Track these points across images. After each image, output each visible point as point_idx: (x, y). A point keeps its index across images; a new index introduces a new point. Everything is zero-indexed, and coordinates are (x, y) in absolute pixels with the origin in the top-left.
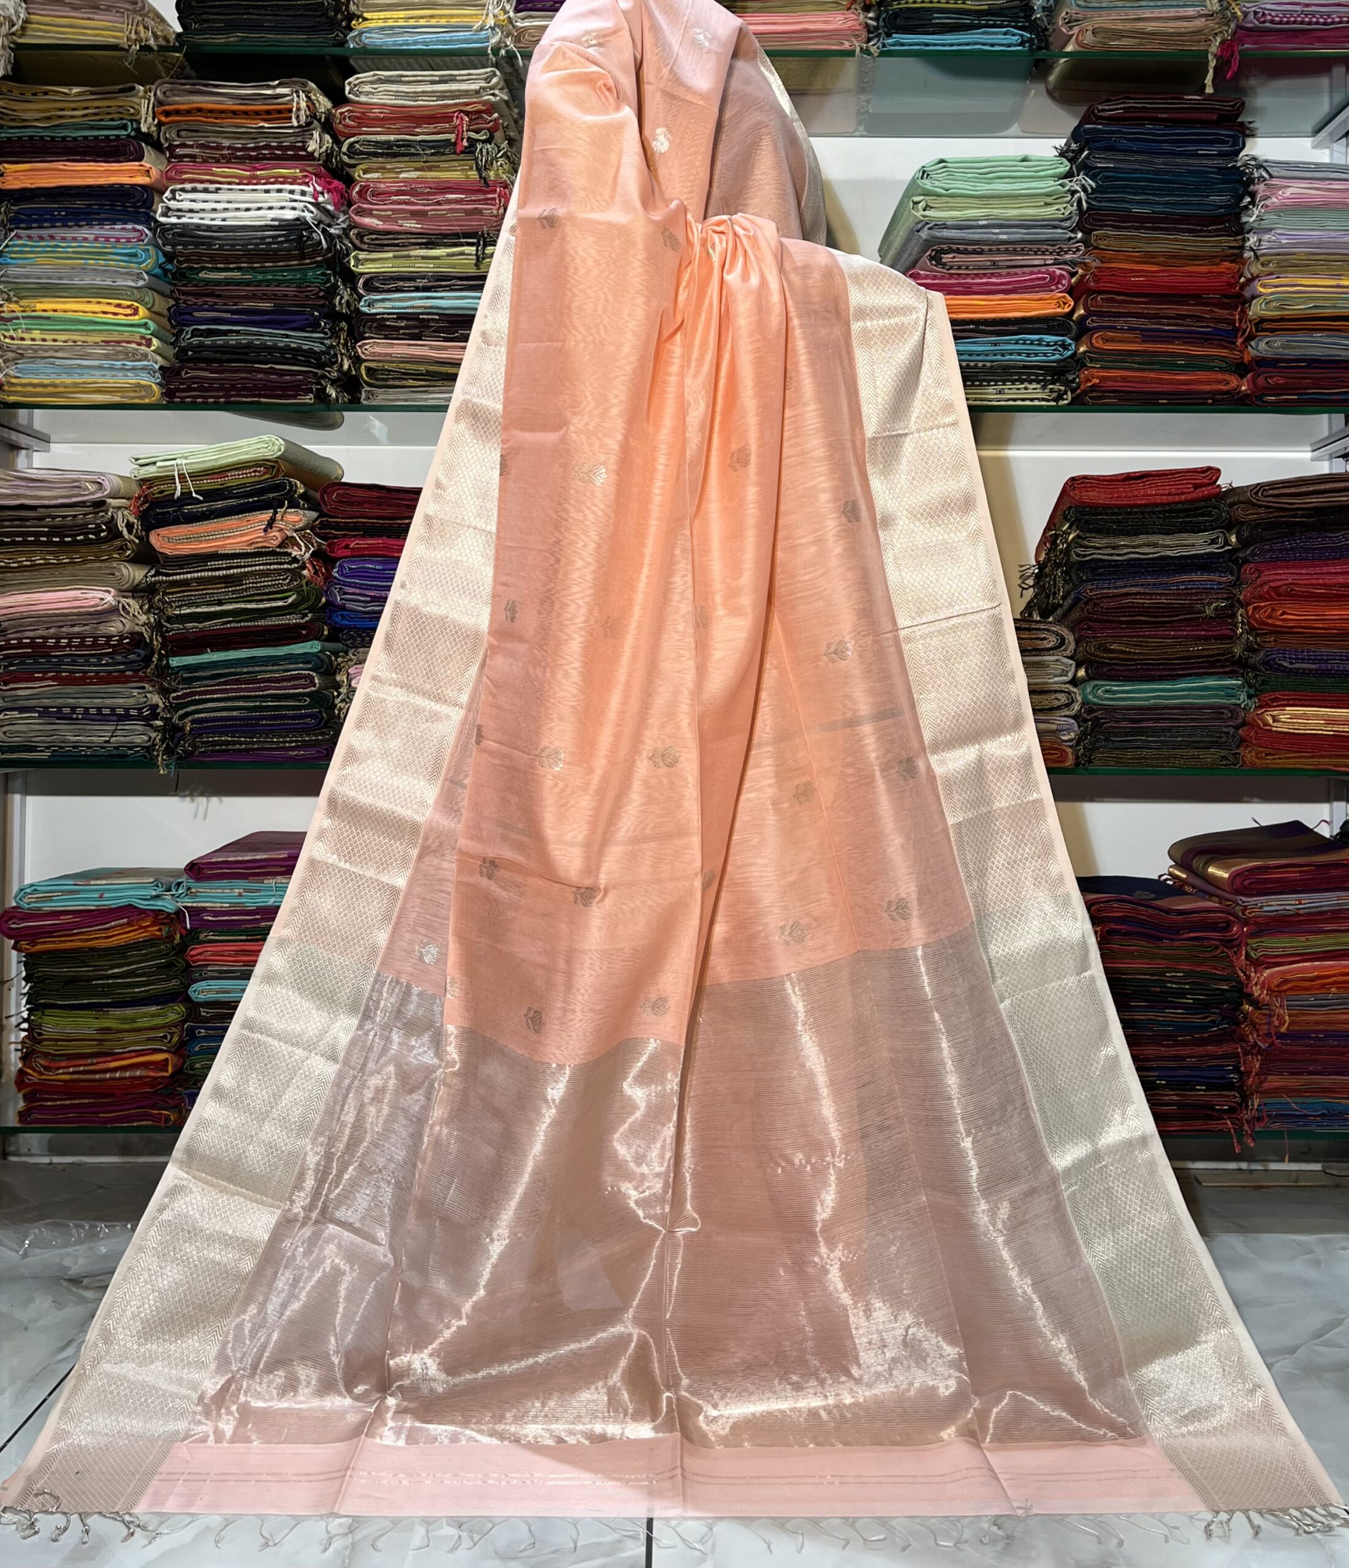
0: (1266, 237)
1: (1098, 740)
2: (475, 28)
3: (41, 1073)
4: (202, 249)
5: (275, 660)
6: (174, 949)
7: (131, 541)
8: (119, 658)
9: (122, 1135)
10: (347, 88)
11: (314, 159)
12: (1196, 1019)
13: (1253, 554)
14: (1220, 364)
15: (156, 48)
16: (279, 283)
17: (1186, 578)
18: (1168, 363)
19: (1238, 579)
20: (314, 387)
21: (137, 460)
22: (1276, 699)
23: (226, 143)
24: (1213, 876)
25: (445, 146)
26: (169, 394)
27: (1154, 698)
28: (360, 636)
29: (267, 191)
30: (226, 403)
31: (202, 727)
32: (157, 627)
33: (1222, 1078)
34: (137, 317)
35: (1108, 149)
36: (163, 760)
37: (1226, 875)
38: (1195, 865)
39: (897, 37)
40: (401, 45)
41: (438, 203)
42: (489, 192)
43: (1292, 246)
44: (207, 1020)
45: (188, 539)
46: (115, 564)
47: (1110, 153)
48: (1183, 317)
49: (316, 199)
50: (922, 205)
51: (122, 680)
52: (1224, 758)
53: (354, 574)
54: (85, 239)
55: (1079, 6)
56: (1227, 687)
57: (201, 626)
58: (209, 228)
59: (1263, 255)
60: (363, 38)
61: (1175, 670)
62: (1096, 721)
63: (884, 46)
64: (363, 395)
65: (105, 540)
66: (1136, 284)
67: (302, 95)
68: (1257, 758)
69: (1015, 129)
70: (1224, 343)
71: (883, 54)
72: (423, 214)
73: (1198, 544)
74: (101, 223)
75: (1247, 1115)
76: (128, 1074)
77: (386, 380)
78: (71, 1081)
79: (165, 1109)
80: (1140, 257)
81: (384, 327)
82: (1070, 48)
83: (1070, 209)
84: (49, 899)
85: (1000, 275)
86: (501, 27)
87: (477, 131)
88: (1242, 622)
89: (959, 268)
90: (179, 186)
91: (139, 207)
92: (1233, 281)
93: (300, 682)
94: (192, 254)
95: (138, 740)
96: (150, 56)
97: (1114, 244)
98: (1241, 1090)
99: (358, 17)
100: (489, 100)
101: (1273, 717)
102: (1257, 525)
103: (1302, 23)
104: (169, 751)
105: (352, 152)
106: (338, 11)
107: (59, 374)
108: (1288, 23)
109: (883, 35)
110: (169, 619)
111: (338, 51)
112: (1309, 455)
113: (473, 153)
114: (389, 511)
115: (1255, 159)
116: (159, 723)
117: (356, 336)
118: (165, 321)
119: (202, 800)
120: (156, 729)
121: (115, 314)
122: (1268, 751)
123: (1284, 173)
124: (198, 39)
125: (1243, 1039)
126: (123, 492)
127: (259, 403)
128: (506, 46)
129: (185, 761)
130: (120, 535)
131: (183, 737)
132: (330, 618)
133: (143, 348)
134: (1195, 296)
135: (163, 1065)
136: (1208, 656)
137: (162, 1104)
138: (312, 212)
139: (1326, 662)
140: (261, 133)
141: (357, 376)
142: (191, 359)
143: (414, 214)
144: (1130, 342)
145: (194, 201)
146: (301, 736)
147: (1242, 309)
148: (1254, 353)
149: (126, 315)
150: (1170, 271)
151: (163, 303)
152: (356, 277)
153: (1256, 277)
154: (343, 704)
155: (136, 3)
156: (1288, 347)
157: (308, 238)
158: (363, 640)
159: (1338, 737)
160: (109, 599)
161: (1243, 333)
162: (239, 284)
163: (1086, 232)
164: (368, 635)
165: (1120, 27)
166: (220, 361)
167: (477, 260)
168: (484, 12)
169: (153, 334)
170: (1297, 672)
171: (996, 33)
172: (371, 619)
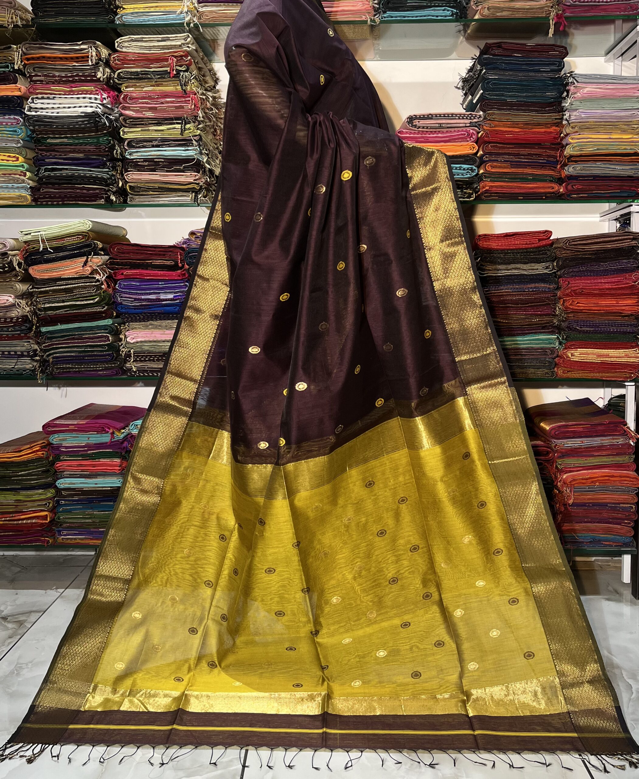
0: (575, 113)
2: (178, 12)
4: (48, 128)
5: (91, 328)
6: (49, 463)
7: (20, 272)
8: (17, 328)
10: (116, 44)
11: (101, 81)
13: (564, 274)
14: (548, 178)
15: (21, 26)
17: (532, 285)
18: (524, 179)
20: (104, 196)
21: (22, 232)
22: (573, 345)
23: (57, 74)
24: (542, 428)
25: (165, 74)
26: (35, 200)
28: (130, 317)
29: (78, 98)
30: (62, 204)
31: (58, 360)
32: (34, 313)
34: (18, 162)
35: (494, 69)
36: (40, 376)
37: (549, 428)
39: (388, 13)
40: (142, 22)
41: (162, 103)
42: (187, 97)
43: (588, 118)
44: (65, 496)
45: (47, 271)
46: (13, 283)
47: (495, 71)
48: (531, 155)
49: (102, 102)
51: (19, 338)
52: (547, 373)
53: (125, 287)
56: (549, 339)
57: (55, 312)
58: (51, 117)
59: (572, 123)
60: (123, 19)
61: (525, 330)
63: (382, 18)
64: (129, 199)
65: (8, 272)
66: (508, 139)
67: (94, 49)
68: (563, 373)
70: (552, 168)
71: (382, 22)
72: (155, 108)
73: (540, 269)
76: (29, 521)
77: (139, 192)
78: (3, 524)
79: (47, 537)
80: (510, 124)
81: (137, 166)
82: (476, 17)
85: (443, 132)
86: (191, 12)
87: (181, 66)
89: (423, 128)
90: (35, 96)
91: (17, 107)
92: (557, 136)
93: (102, 339)
94: (43, 130)
95: (29, 366)
96: (19, 30)
97: (498, 118)
99: (120, 8)
100: (186, 50)
101: (571, 353)
102: (566, 259)
103: (595, 2)
104: (42, 372)
105: (119, 77)
106: (110, 4)
108: (588, 2)
109: (382, 13)
110: (39, 310)
111: (110, 25)
112: (598, 219)
113: (179, 77)
114: (142, 257)
115: (569, 73)
116: (38, 358)
117: (124, 169)
118: (32, 164)
119: (64, 389)
120: (36, 361)
121: (7, 160)
122: (569, 370)
123: (583, 80)
124: (42, 21)
126: (16, 248)
127: (78, 204)
128: (194, 22)
129: (50, 377)
130: (15, 269)
131: (49, 365)
132: (116, 308)
133: (22, 177)
134: (538, 144)
135: (45, 517)
136: (541, 324)
137: (45, 535)
138: (100, 108)
139: (598, 327)
140: (74, 69)
141: (125, 190)
142: (45, 183)
143: (151, 109)
144: (505, 168)
145: (43, 103)
146: (104, 364)
147: (561, 150)
148: (567, 173)
149: (13, 161)
150: (525, 131)
151: (31, 155)
152: (123, 140)
153: (569, 134)
154: (123, 349)
155: (11, 3)
156: (584, 170)
157: (99, 122)
158: (132, 319)
159: (603, 363)
160: (11, 299)
161: (561, 163)
162: (66, 145)
163: (484, 111)
164: (135, 317)
165: (502, 6)
166: (59, 184)
167: (182, 131)
168: (183, 4)
169: (27, 170)
170: (584, 332)
171: (439, 10)
172: (135, 309)
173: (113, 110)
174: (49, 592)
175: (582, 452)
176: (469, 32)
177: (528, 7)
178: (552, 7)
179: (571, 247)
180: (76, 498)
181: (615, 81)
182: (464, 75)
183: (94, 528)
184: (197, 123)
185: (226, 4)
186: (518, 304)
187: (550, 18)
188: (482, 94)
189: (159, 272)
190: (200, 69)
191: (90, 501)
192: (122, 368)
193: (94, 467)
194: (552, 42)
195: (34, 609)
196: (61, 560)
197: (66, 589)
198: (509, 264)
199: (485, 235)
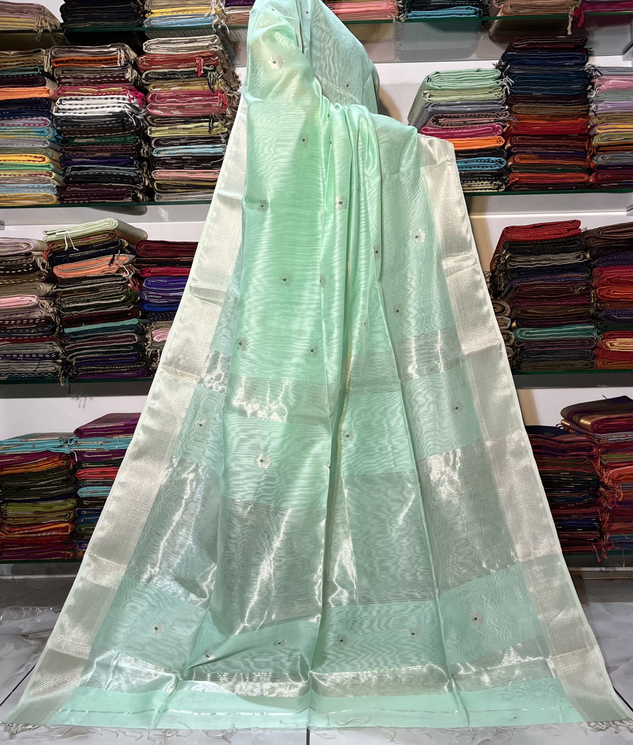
0: (600, 105)
1: (523, 357)
2: (206, 15)
3: (6, 534)
4: (75, 128)
5: (116, 328)
6: (70, 471)
7: (44, 272)
8: (40, 329)
9: (47, 564)
10: (144, 47)
11: (129, 82)
12: (576, 495)
13: (598, 263)
14: (579, 169)
15: (51, 31)
16: (113, 143)
17: (565, 275)
18: (553, 170)
19: (591, 276)
20: (131, 194)
21: (46, 232)
22: (612, 335)
23: (86, 76)
24: (583, 424)
25: (193, 74)
26: (61, 199)
27: (551, 336)
28: (157, 315)
29: (106, 99)
30: (88, 203)
31: (81, 362)
32: (58, 314)
33: (590, 524)
34: (44, 162)
35: (519, 64)
36: (62, 379)
37: (589, 423)
38: (574, 419)
39: (413, 12)
40: (170, 25)
41: (190, 102)
42: (215, 96)
43: (614, 109)
44: (87, 506)
45: (72, 270)
46: (37, 283)
47: (521, 66)
48: (560, 146)
49: (130, 102)
50: (428, 95)
51: (41, 340)
52: (586, 365)
53: (153, 285)
54: (19, 125)
56: (587, 329)
57: (79, 312)
58: (78, 118)
59: (600, 114)
60: (152, 22)
61: (561, 322)
62: (522, 348)
63: (407, 17)
64: (156, 197)
65: (32, 272)
66: (536, 131)
67: (122, 51)
68: (604, 364)
69: (474, 56)
70: (581, 158)
71: (406, 21)
72: (182, 107)
73: (571, 259)
74: (26, 117)
75: (603, 543)
76: (49, 534)
77: (167, 189)
78: (21, 538)
79: (67, 551)
80: (538, 117)
81: (165, 164)
82: (499, 15)
83: (502, 94)
84: (9, 448)
85: (468, 128)
86: (219, 14)
87: (208, 66)
88: (594, 297)
89: (448, 125)
90: (63, 98)
91: (44, 109)
92: (584, 127)
93: (128, 339)
94: (71, 131)
95: (50, 369)
96: (48, 35)
97: (524, 111)
98: (600, 530)
99: (149, 12)
100: (213, 51)
101: (610, 344)
102: (600, 248)
104: (65, 374)
105: (147, 78)
106: (139, 9)
107: (7, 191)
109: (407, 12)
110: (64, 310)
111: (139, 29)
112: (625, 213)
113: (206, 76)
114: (170, 254)
115: (593, 66)
116: (60, 361)
117: (151, 169)
118: (58, 164)
119: (83, 399)
120: (59, 364)
121: (34, 161)
122: (609, 361)
123: (608, 73)
124: (71, 26)
125: (600, 505)
126: (39, 248)
127: (105, 202)
128: (221, 24)
129: (73, 379)
130: (39, 269)
131: (72, 367)
132: (142, 307)
133: (48, 178)
134: (565, 136)
135: (66, 529)
136: (577, 314)
137: (66, 548)
138: (128, 108)
140: (103, 70)
141: (153, 188)
142: (71, 182)
143: (178, 108)
144: (534, 158)
145: (71, 105)
146: (130, 365)
147: (589, 141)
148: (596, 163)
149: (39, 161)
150: (553, 123)
151: (57, 155)
152: (151, 139)
153: (597, 125)
154: (149, 349)
155: (40, 9)
156: (613, 159)
157: (127, 121)
158: (159, 317)
160: (35, 300)
161: (590, 153)
162: (93, 144)
163: (511, 105)
164: (161, 315)
165: (524, 4)
166: (86, 183)
167: (210, 129)
168: (210, 7)
169: (53, 170)
170: (622, 321)
171: (463, 9)
172: (162, 307)
173: (140, 110)
175: (627, 446)
176: (491, 31)
179: (604, 235)
180: (98, 508)
184: (225, 121)
187: (569, 15)
189: (188, 269)
190: (225, 71)
192: (148, 368)
198: (540, 255)
199: (513, 227)
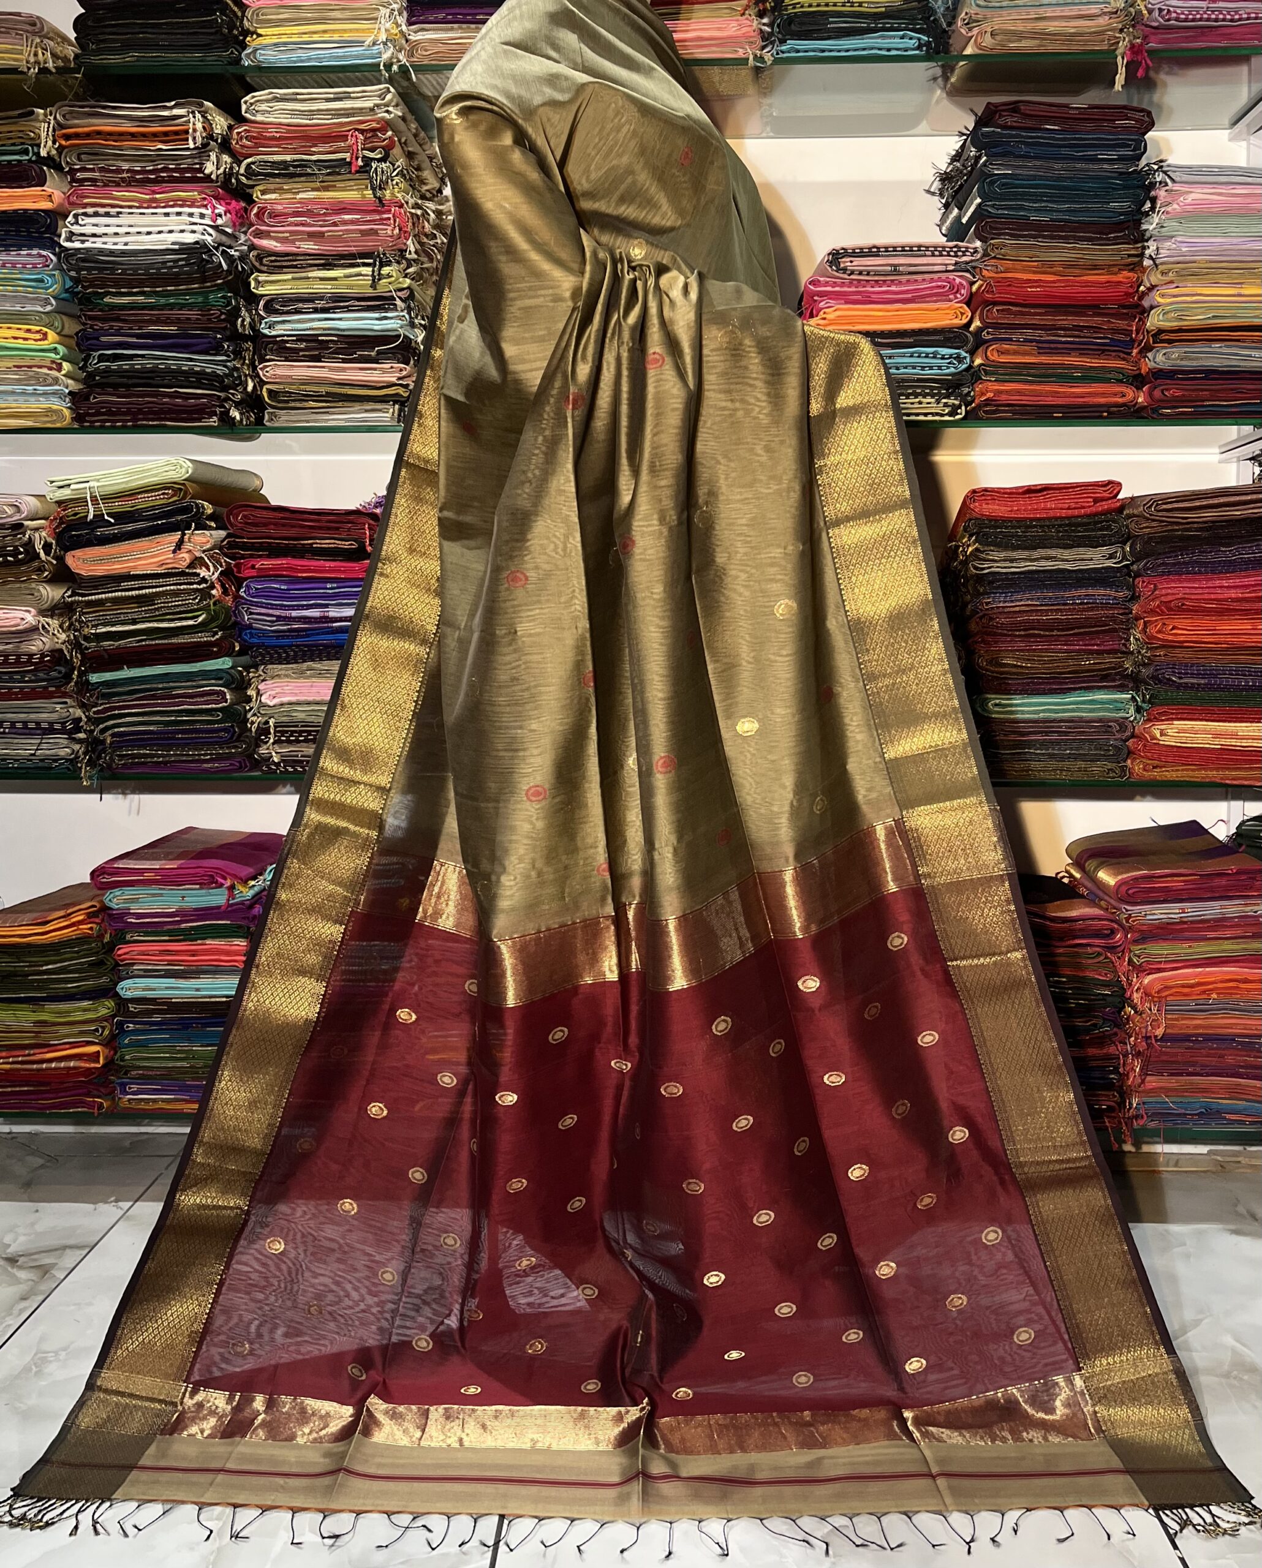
0: (1168, 244)
2: (367, 43)
4: (106, 274)
5: (189, 676)
6: (104, 947)
7: (48, 562)
8: (41, 675)
10: (244, 107)
11: (212, 181)
12: (1078, 1022)
13: (1146, 569)
14: (1116, 376)
15: (54, 70)
16: (182, 307)
17: (1082, 592)
18: (1064, 376)
19: (1133, 594)
20: (218, 410)
21: (52, 482)
22: (1164, 713)
23: (126, 166)
24: (1102, 881)
25: (341, 166)
26: (79, 418)
27: (1044, 711)
28: (269, 653)
29: (167, 215)
30: (133, 426)
31: (123, 740)
32: (76, 645)
33: (1102, 1078)
34: (46, 342)
35: (1004, 155)
36: (86, 771)
37: (1114, 882)
38: (1089, 867)
39: (791, 43)
40: (295, 62)
41: (335, 224)
42: (384, 213)
43: (1195, 254)
44: (135, 1015)
45: (101, 560)
46: (33, 585)
47: (1007, 159)
48: (1079, 328)
49: (215, 221)
51: (45, 695)
52: (1112, 769)
53: (259, 594)
55: (978, 6)
56: (1116, 701)
57: (117, 644)
58: (112, 253)
59: (1162, 264)
60: (258, 56)
61: (1067, 683)
63: (778, 53)
64: (266, 417)
65: (23, 562)
66: (1033, 296)
67: (198, 115)
68: (1144, 770)
69: (923, 127)
70: (1122, 355)
71: (777, 61)
72: (321, 235)
73: (1096, 559)
74: (8, 248)
75: (1126, 1114)
76: (62, 1065)
77: (287, 402)
78: (11, 1070)
79: (98, 1097)
80: (1037, 267)
81: (284, 350)
82: (968, 51)
85: (900, 283)
86: (394, 41)
87: (372, 150)
89: (860, 273)
90: (81, 211)
91: (45, 232)
92: (1131, 290)
93: (212, 698)
94: (96, 279)
95: (64, 752)
96: (51, 78)
97: (1011, 255)
98: (1120, 1090)
99: (252, 33)
100: (383, 119)
101: (1161, 731)
102: (1151, 539)
103: (1208, 20)
104: (90, 763)
105: (249, 172)
106: (233, 26)
108: (1193, 20)
109: (777, 42)
110: (86, 638)
111: (232, 69)
112: (1217, 458)
113: (368, 172)
114: (293, 532)
115: (1157, 163)
116: (82, 735)
117: (259, 357)
118: (73, 346)
119: (134, 797)
120: (80, 741)
121: (25, 339)
122: (1156, 763)
123: (1186, 178)
124: (96, 60)
125: (1123, 1041)
126: (41, 514)
127: (165, 426)
128: (399, 61)
129: (107, 773)
130: (38, 555)
131: (104, 751)
132: (240, 636)
133: (54, 373)
134: (1093, 307)
135: (95, 1056)
136: (1099, 670)
137: (95, 1092)
138: (211, 235)
139: (1215, 676)
140: (160, 156)
141: (261, 397)
142: (100, 385)
143: (311, 236)
144: (1025, 354)
145: (96, 225)
146: (215, 749)
147: (1140, 319)
148: (1151, 365)
149: (36, 340)
150: (1068, 281)
151: (72, 327)
152: (257, 298)
153: (1156, 286)
154: (254, 719)
155: (34, 25)
156: (1186, 358)
157: (208, 261)
158: (272, 657)
159: (1224, 750)
160: (29, 617)
161: (1139, 345)
162: (143, 308)
163: (983, 240)
164: (276, 652)
165: (1021, 28)
166: (127, 386)
167: (373, 280)
168: (377, 26)
169: (64, 359)
170: (1186, 686)
171: (894, 37)
172: (278, 637)
173: (235, 238)
174: (102, 1207)
175: (1182, 930)
176: (953, 80)
177: (1072, 31)
178: (1121, 31)
179: (1160, 514)
180: (157, 1018)
181: (1250, 180)
182: (943, 165)
183: (193, 1079)
184: (404, 264)
185: (464, 26)
186: (1052, 630)
187: (1117, 52)
188: (980, 205)
189: (328, 564)
190: (410, 156)
191: (185, 1025)
192: (250, 757)
193: (193, 955)
194: (1122, 102)
195: (72, 1242)
196: (127, 1144)
197: (136, 1201)
198: (1035, 548)
199: (986, 490)
